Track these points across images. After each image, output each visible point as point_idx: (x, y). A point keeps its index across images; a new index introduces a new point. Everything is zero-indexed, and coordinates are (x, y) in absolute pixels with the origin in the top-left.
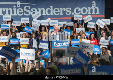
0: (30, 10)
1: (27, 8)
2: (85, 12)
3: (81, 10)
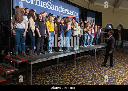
0: (51, 5)
1: (49, 3)
2: (73, 14)
3: (72, 12)
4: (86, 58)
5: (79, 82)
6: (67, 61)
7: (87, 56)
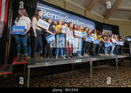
0: (68, 19)
1: (67, 18)
2: (89, 27)
3: (88, 25)
4: (105, 68)
5: (99, 85)
6: (83, 69)
7: (106, 66)
